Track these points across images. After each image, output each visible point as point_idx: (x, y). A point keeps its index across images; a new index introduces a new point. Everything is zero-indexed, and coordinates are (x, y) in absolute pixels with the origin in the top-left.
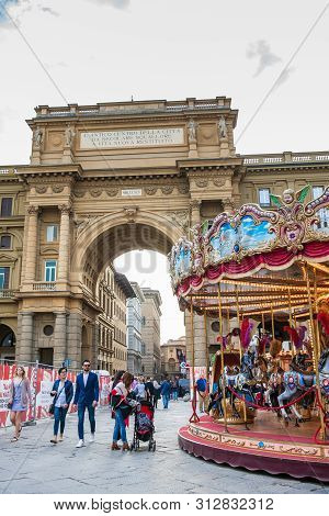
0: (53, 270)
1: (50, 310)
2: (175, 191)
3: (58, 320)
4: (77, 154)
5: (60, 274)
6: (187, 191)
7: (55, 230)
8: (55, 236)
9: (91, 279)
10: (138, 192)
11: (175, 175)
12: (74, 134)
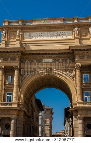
0: (10, 97)
1: (9, 116)
2: (68, 61)
3: (13, 121)
4: (22, 43)
5: (14, 99)
6: (74, 60)
7: (12, 77)
8: (11, 80)
9: (27, 102)
10: (51, 61)
11: (68, 53)
12: (21, 33)
